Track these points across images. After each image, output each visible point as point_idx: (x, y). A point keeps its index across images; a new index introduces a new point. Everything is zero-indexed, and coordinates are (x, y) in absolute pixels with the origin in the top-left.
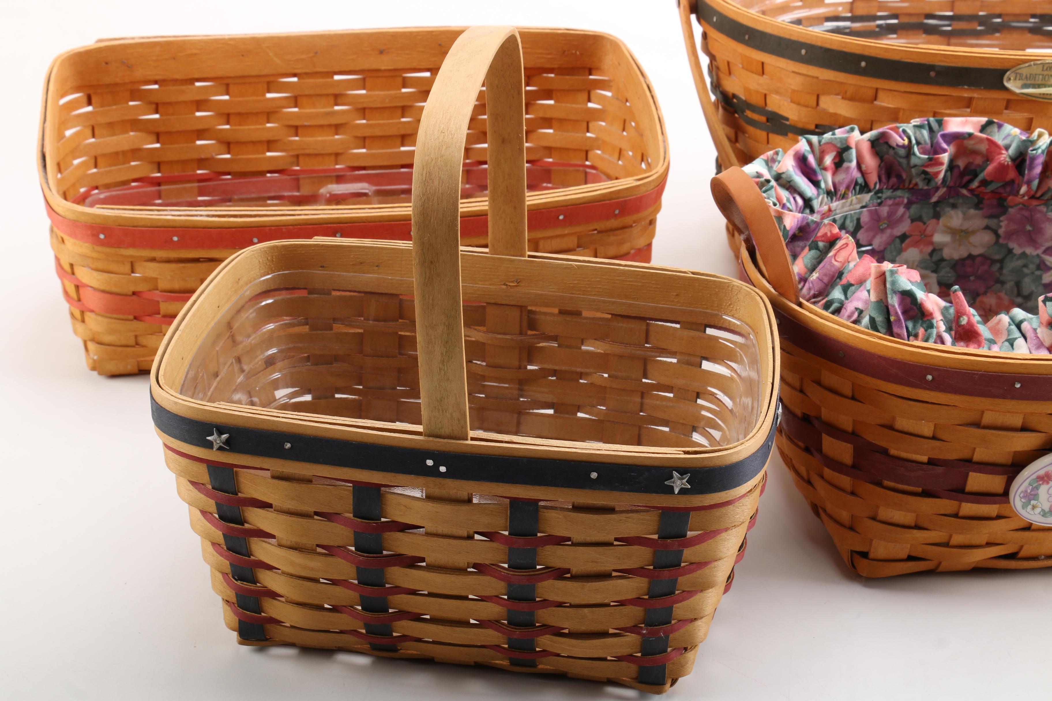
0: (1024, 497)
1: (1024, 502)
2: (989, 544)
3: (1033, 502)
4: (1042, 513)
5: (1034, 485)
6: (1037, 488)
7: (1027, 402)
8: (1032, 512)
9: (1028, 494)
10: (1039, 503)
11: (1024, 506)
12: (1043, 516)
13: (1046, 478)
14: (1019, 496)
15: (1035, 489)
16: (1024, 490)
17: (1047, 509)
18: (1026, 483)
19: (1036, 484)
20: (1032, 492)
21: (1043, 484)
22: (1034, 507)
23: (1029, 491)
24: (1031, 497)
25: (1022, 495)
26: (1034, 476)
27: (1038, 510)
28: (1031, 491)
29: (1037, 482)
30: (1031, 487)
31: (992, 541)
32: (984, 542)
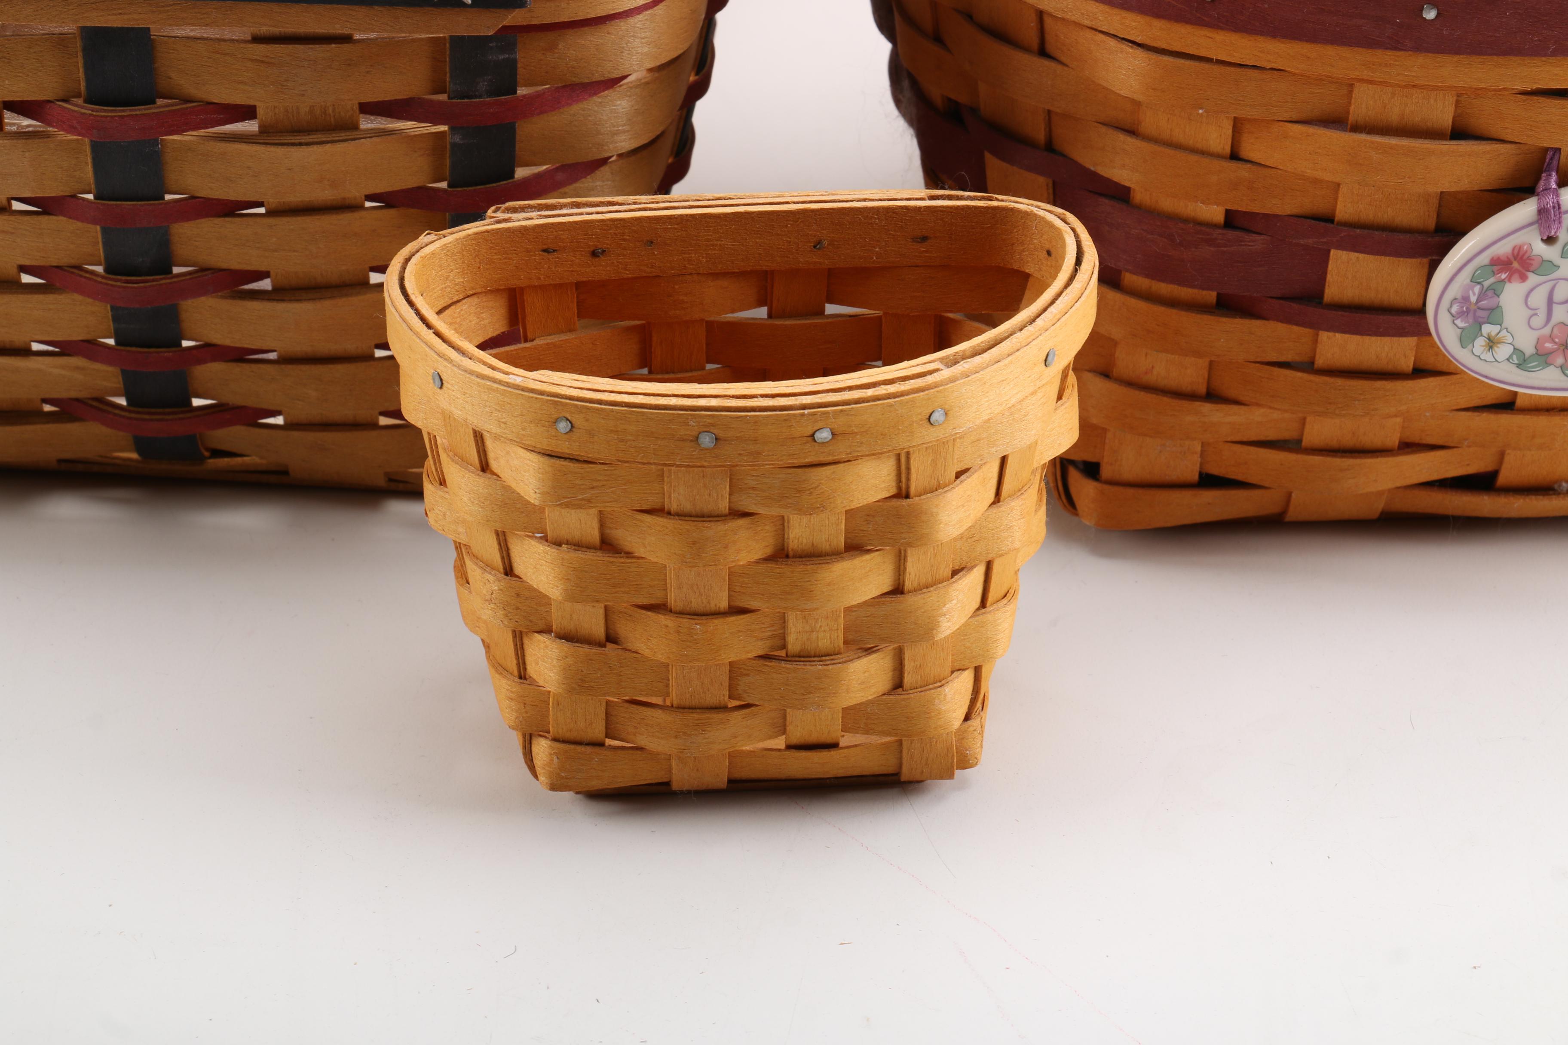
0: (1461, 314)
1: (1463, 329)
2: (1408, 447)
3: (1487, 329)
4: (1515, 357)
5: (1486, 284)
6: (1495, 291)
7: (1456, 58)
8: (1488, 356)
9: (1473, 307)
10: (1504, 333)
11: (1465, 340)
12: (1519, 366)
13: (1516, 265)
14: (1449, 311)
15: (1490, 293)
16: (1459, 296)
17: (1529, 349)
18: (1464, 277)
19: (1492, 280)
20: (1484, 303)
21: (1509, 279)
22: (1492, 343)
23: (1473, 299)
24: (1480, 313)
25: (1455, 309)
26: (1484, 259)
27: (1503, 351)
28: (1478, 301)
29: (1494, 274)
30: (1477, 289)
31: (1415, 438)
32: (1393, 440)
